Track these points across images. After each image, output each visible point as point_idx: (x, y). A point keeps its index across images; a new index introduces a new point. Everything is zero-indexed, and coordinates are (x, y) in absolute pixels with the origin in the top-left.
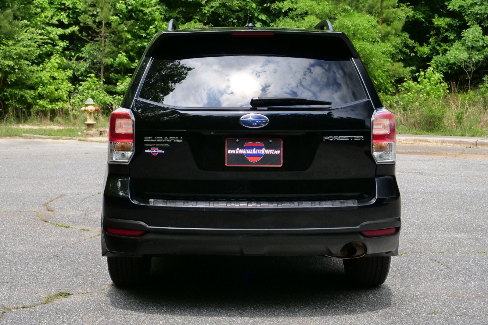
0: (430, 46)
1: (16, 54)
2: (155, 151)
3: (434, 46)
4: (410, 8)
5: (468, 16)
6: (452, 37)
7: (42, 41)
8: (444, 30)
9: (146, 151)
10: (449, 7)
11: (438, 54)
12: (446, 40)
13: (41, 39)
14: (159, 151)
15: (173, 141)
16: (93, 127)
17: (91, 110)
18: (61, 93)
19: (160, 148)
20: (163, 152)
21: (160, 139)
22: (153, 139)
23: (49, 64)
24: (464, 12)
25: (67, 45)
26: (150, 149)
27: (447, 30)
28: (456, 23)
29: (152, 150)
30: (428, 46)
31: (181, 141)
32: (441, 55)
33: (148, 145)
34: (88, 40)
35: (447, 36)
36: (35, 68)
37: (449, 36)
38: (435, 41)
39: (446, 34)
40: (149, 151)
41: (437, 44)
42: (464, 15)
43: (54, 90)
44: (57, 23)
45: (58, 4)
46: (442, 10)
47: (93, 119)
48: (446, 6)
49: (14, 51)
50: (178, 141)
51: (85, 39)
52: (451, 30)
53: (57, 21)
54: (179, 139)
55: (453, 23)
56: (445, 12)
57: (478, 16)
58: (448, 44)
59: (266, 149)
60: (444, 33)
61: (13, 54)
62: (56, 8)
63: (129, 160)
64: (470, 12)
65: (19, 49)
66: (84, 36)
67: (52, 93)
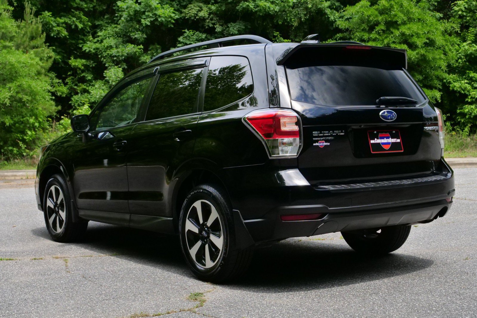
0: (68, 86)
2: (322, 144)
3: (72, 86)
4: (51, 49)
5: (104, 58)
6: (90, 78)
8: (80, 71)
9: (314, 144)
10: (84, 49)
11: (77, 93)
12: (83, 80)
14: (325, 144)
15: (337, 134)
19: (326, 141)
20: (329, 144)
21: (326, 133)
22: (321, 133)
24: (100, 54)
26: (318, 143)
27: (83, 71)
28: (91, 64)
29: (319, 143)
30: (65, 86)
31: (343, 134)
32: (79, 94)
33: (316, 139)
35: (84, 76)
37: (87, 77)
38: (72, 81)
39: (83, 74)
40: (317, 144)
41: (74, 84)
42: (100, 56)
46: (75, 52)
48: (81, 48)
50: (341, 134)
52: (86, 71)
54: (342, 132)
55: (89, 64)
56: (78, 54)
57: (115, 58)
58: (85, 84)
59: (392, 138)
60: (81, 74)
63: (297, 153)
64: (106, 55)
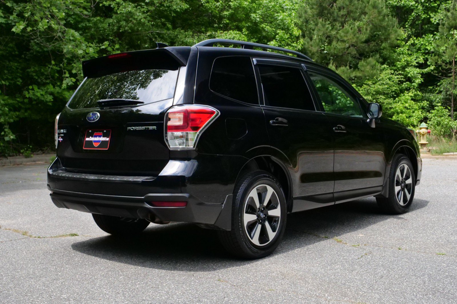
1: (374, 91)
7: (398, 79)
13: (398, 78)
16: (425, 146)
17: (423, 132)
18: (412, 120)
23: (403, 97)
25: (421, 82)
34: (439, 76)
36: (391, 100)
43: (405, 117)
44: (416, 65)
45: (423, 50)
47: (426, 140)
49: (374, 89)
50: (65, 132)
51: (437, 76)
53: (417, 63)
61: (372, 91)
62: (421, 53)
65: (378, 87)
66: (436, 73)
67: (403, 119)
